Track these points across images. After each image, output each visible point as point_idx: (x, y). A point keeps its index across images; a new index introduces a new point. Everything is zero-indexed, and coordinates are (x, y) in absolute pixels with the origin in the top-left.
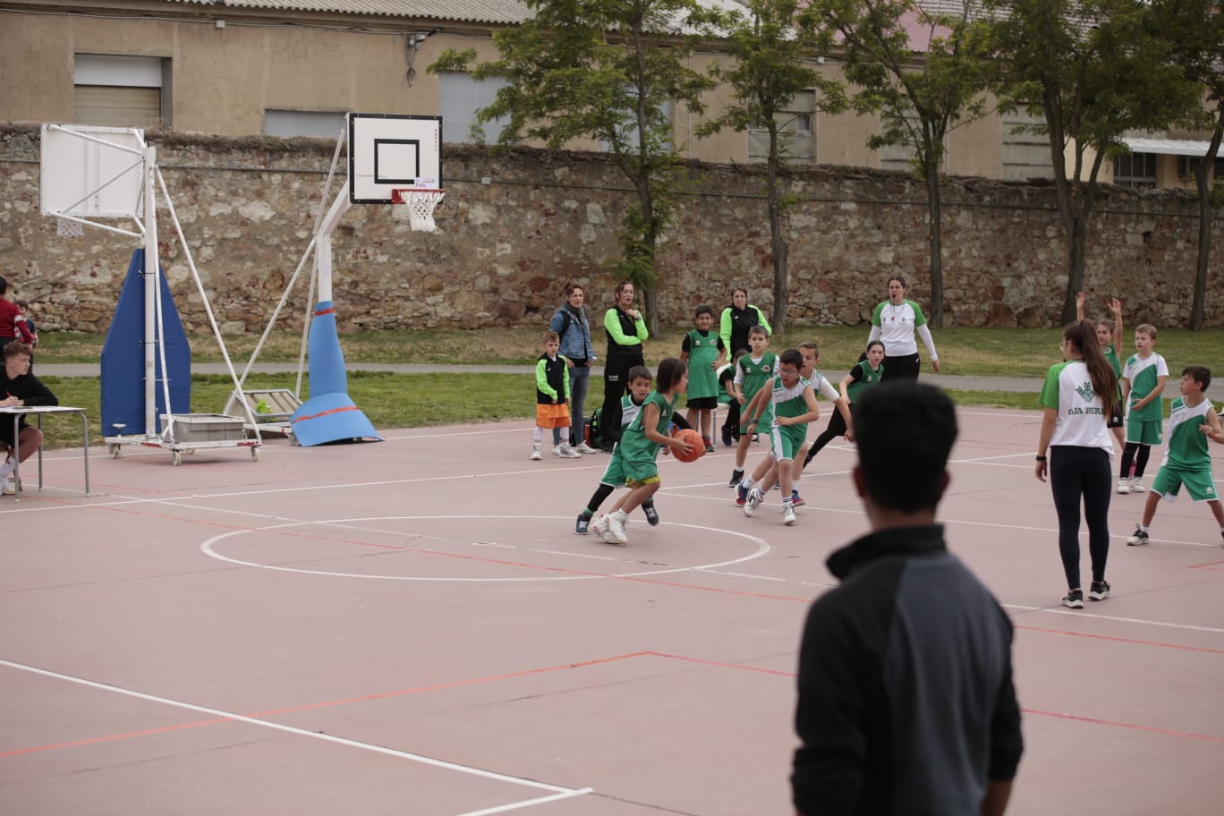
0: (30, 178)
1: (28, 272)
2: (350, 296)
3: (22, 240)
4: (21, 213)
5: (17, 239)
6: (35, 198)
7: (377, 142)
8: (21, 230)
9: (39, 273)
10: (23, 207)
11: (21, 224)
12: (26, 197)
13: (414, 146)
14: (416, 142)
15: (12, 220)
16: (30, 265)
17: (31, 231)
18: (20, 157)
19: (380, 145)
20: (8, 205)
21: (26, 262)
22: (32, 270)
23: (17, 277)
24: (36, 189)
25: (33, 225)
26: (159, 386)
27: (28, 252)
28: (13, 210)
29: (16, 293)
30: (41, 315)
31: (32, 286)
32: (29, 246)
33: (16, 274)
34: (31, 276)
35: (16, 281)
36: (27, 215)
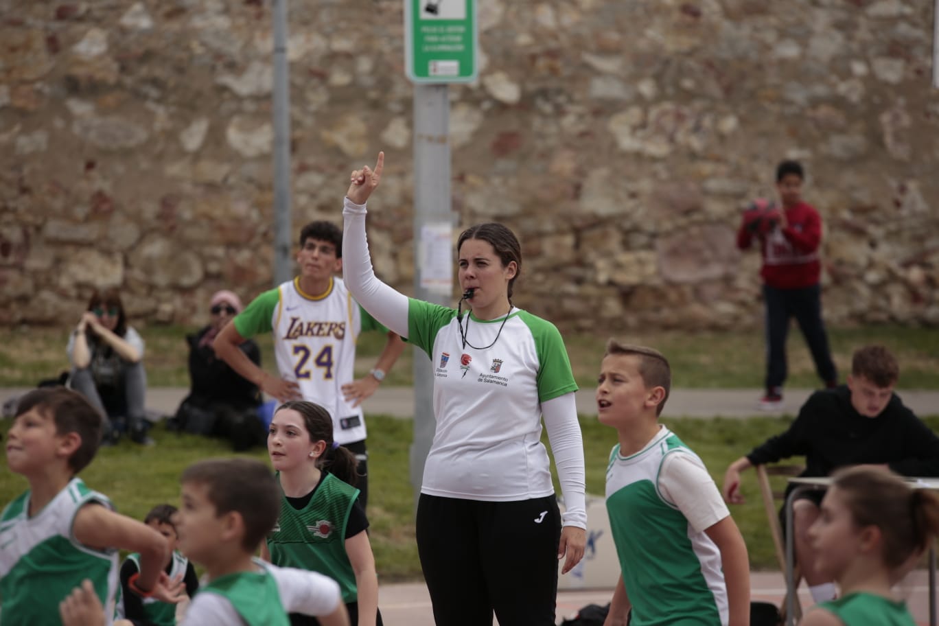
0: (908, 10)
1: (898, 204)
3: (889, 140)
4: (887, 84)
5: (876, 138)
6: (918, 52)
8: (886, 118)
9: (921, 206)
10: (891, 71)
11: (886, 105)
12: (897, 49)
15: (866, 99)
16: (903, 189)
17: (906, 121)
20: (859, 68)
21: (893, 184)
22: (906, 199)
23: (877, 215)
24: (919, 33)
25: (910, 108)
27: (900, 164)
28: (870, 79)
29: (873, 245)
30: (924, 291)
31: (906, 235)
32: (900, 151)
33: (874, 208)
34: (904, 212)
35: (877, 223)
36: (901, 88)
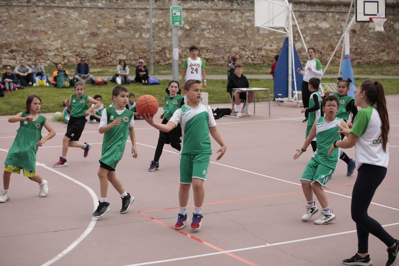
0: (250, 15)
1: (250, 45)
2: (355, 53)
3: (248, 35)
4: (248, 26)
5: (246, 35)
6: (252, 21)
7: (365, 2)
8: (247, 32)
9: (253, 45)
10: (248, 24)
11: (248, 29)
12: (249, 21)
13: (377, 3)
14: (378, 2)
15: (244, 29)
16: (250, 43)
17: (251, 32)
18: (247, 8)
19: (366, 3)
20: (243, 24)
21: (249, 42)
22: (251, 44)
23: (246, 47)
24: (252, 18)
25: (251, 30)
26: (293, 82)
27: (250, 39)
28: (245, 25)
29: (246, 52)
30: (254, 59)
31: (251, 50)
32: (250, 37)
33: (246, 46)
34: (251, 46)
35: (246, 48)
36: (250, 27)
